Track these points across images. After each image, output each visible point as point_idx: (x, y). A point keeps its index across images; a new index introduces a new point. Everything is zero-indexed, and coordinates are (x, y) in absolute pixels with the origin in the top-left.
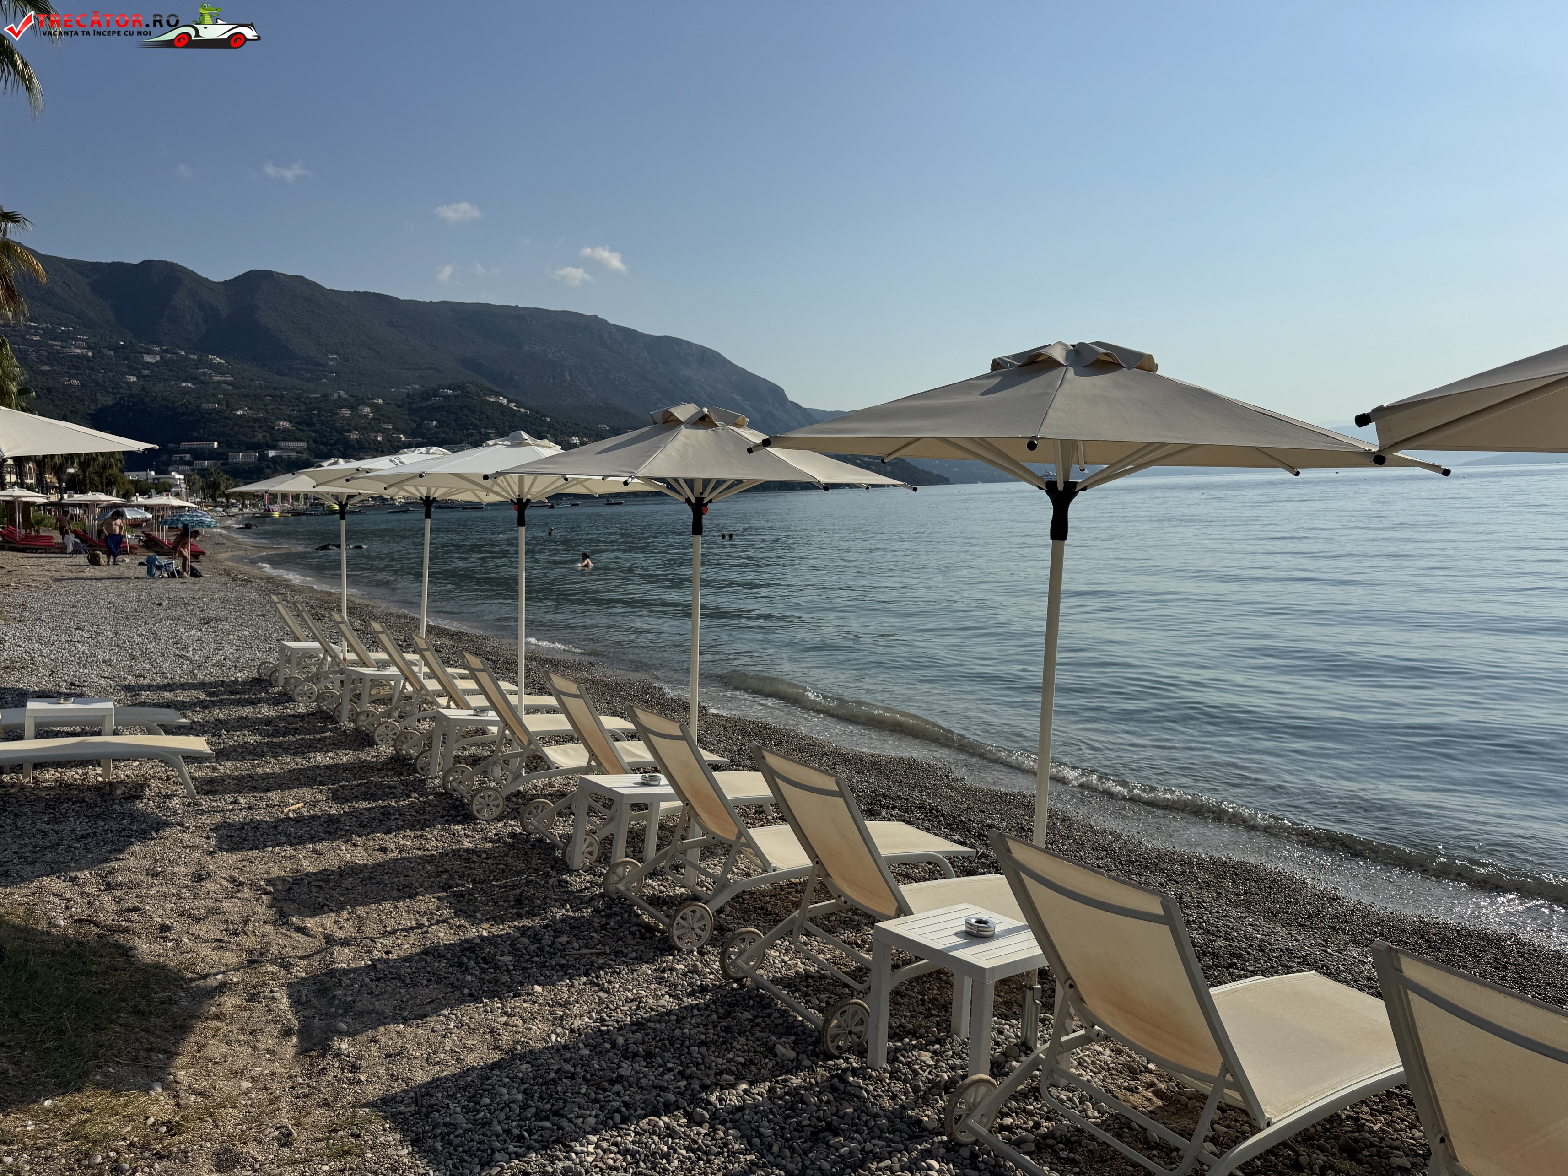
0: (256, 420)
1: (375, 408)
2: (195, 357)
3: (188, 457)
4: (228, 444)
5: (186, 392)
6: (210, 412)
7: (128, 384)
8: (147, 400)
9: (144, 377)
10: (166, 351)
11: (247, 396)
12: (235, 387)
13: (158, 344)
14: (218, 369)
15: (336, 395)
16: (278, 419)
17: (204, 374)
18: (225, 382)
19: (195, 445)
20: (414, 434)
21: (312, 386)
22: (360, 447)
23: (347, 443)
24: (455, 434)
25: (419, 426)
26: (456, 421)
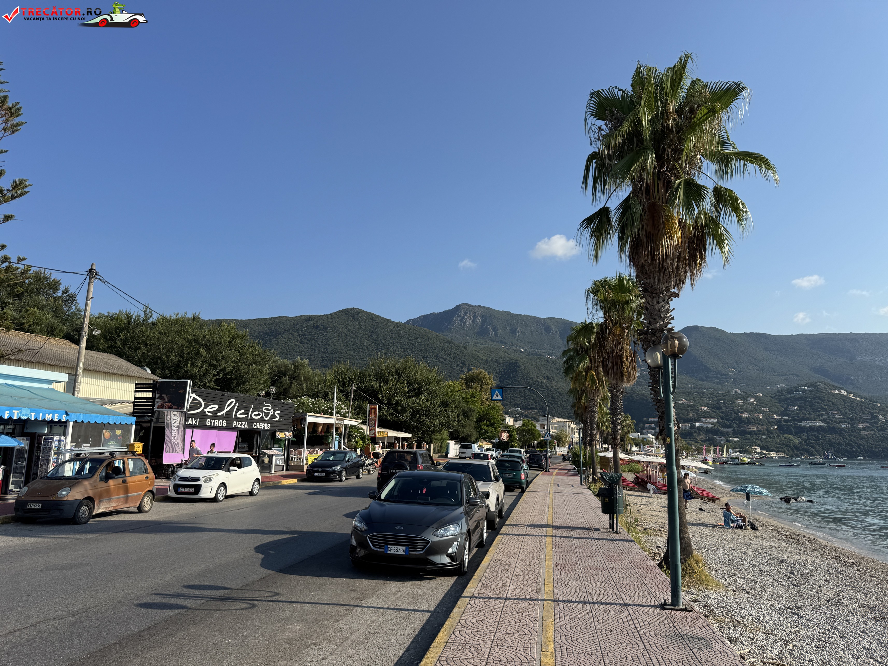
0: (688, 406)
1: (758, 399)
15: (734, 392)
16: (701, 405)
20: (782, 414)
21: (720, 387)
22: (749, 422)
23: (741, 419)
24: (810, 414)
25: (786, 409)
26: (811, 406)
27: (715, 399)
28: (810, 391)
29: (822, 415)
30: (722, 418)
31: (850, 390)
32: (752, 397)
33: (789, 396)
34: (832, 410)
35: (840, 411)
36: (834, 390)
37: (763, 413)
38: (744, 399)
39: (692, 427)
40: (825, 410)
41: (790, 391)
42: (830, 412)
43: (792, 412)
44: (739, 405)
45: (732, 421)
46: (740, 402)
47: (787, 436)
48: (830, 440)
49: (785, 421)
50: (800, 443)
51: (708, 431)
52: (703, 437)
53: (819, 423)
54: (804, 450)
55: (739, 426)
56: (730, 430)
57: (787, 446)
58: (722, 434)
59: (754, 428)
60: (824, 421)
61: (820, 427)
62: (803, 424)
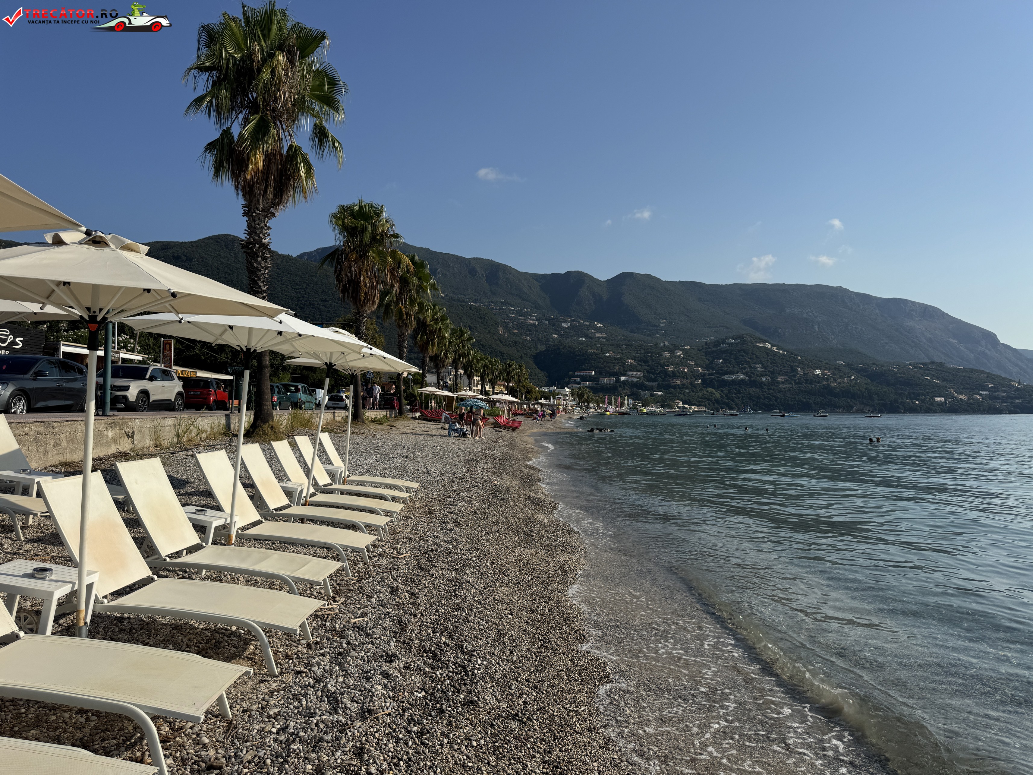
0: (616, 359)
1: (685, 352)
2: (587, 323)
3: (578, 380)
5: (581, 343)
6: (591, 354)
7: (553, 339)
8: (561, 347)
9: (561, 335)
10: (573, 321)
11: (612, 345)
12: (607, 340)
13: (570, 317)
14: (599, 330)
15: (662, 344)
16: (628, 358)
17: (592, 333)
18: (602, 337)
19: (583, 373)
20: (706, 367)
21: (650, 338)
22: (674, 375)
23: (666, 373)
24: (734, 367)
25: (711, 363)
26: (735, 359)
27: (643, 352)
28: (737, 344)
29: (745, 368)
30: (648, 372)
31: (774, 343)
32: (679, 349)
33: (715, 349)
34: (755, 363)
35: (763, 364)
36: (759, 342)
38: (672, 351)
39: (618, 380)
40: (748, 363)
41: (717, 344)
42: (753, 365)
43: (717, 365)
44: (666, 358)
45: (657, 374)
46: (667, 354)
47: (710, 389)
48: (750, 394)
49: (709, 374)
50: (722, 397)
51: (633, 385)
52: (627, 391)
53: (742, 377)
54: (725, 403)
55: (664, 380)
56: (655, 384)
57: (708, 400)
58: (646, 388)
59: (678, 382)
60: (746, 374)
61: (742, 380)
62: (727, 377)
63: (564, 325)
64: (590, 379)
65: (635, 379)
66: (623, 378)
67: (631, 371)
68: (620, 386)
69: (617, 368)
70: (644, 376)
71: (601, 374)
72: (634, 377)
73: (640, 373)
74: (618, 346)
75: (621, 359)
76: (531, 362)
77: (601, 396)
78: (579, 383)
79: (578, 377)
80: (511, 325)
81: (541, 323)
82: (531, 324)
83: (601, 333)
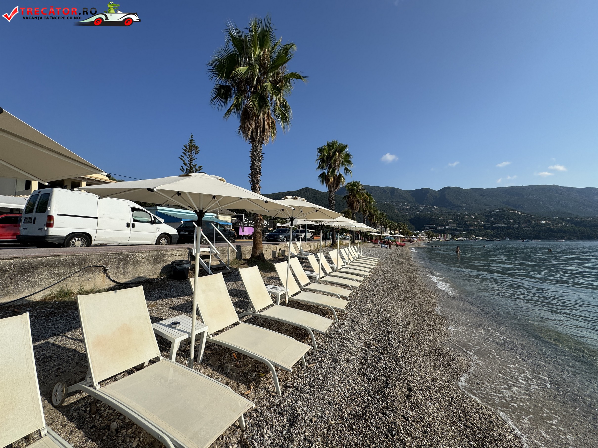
0: (443, 220)
1: (475, 216)
2: (431, 207)
3: (428, 228)
4: (437, 225)
5: (429, 214)
6: (433, 218)
7: (417, 213)
9: (420, 212)
11: (442, 214)
12: (440, 213)
13: (424, 205)
14: (436, 209)
15: (464, 213)
16: (449, 219)
17: (433, 210)
18: (438, 212)
19: (430, 225)
20: (486, 222)
21: (458, 211)
22: (470, 225)
23: (467, 225)
24: (499, 221)
25: (488, 220)
26: (499, 218)
27: (456, 216)
28: (500, 212)
29: (505, 222)
30: (458, 224)
31: (519, 211)
32: (472, 215)
33: (490, 214)
35: (514, 220)
36: (511, 211)
37: (477, 221)
38: (469, 216)
39: (445, 228)
40: (506, 219)
41: (490, 212)
42: (509, 220)
43: (491, 221)
44: (466, 219)
45: (463, 225)
46: (467, 217)
47: (488, 231)
48: (508, 232)
49: (487, 225)
50: (494, 233)
51: (452, 230)
52: (450, 232)
53: (503, 225)
54: (495, 236)
55: (466, 227)
56: (462, 229)
57: (487, 235)
58: (458, 231)
59: (473, 228)
60: (506, 224)
61: (503, 226)
62: (495, 225)
63: (421, 208)
64: (433, 227)
65: (453, 227)
66: (447, 227)
67: (450, 224)
68: (446, 230)
69: (444, 223)
70: (456, 226)
71: (438, 226)
72: (452, 226)
73: (455, 225)
74: (445, 215)
75: (446, 220)
76: (408, 222)
77: (438, 234)
78: (428, 229)
79: (428, 227)
80: (400, 209)
81: (412, 208)
82: (408, 209)
83: (437, 210)
